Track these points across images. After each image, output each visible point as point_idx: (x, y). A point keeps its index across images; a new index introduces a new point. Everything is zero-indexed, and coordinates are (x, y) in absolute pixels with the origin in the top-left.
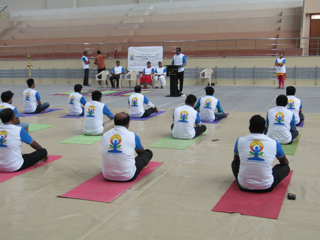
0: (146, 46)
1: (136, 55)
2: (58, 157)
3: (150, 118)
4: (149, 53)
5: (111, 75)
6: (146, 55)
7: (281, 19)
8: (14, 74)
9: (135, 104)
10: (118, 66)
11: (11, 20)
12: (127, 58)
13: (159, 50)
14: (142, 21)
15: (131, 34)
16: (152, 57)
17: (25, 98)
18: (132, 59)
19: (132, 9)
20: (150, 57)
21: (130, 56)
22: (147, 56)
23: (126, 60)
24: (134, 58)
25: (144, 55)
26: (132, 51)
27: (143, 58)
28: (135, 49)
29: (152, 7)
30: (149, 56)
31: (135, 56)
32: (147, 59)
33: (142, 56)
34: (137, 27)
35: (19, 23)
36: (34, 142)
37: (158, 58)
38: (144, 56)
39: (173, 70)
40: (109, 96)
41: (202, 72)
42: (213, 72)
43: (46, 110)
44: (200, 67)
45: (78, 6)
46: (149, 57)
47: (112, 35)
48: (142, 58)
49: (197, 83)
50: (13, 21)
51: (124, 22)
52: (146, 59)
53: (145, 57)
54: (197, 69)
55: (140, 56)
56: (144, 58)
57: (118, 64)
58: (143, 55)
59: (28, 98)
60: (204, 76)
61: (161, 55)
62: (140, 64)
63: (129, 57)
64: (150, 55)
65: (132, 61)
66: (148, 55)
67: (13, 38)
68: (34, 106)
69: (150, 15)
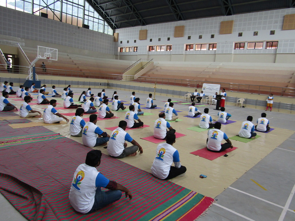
0: (212, 84)
1: (206, 88)
2: (148, 126)
3: (197, 118)
4: (213, 87)
5: (192, 96)
7: (292, 77)
8: (150, 90)
9: (191, 111)
11: (154, 65)
12: (202, 88)
13: (218, 86)
14: (214, 71)
15: (208, 77)
16: (214, 89)
17: (147, 102)
19: (211, 64)
24: (205, 89)
26: (205, 85)
28: (206, 85)
29: (221, 64)
32: (212, 90)
34: (211, 73)
35: (157, 67)
36: (139, 119)
37: (217, 90)
39: (219, 97)
40: (187, 106)
41: (239, 100)
42: (244, 100)
43: (155, 108)
44: (238, 97)
45: (185, 61)
47: (198, 76)
50: (155, 65)
51: (205, 71)
54: (236, 98)
55: (208, 88)
57: (196, 91)
58: (210, 88)
59: (148, 102)
60: (239, 102)
62: (208, 92)
63: (203, 88)
67: (153, 73)
68: (150, 106)
69: (219, 68)
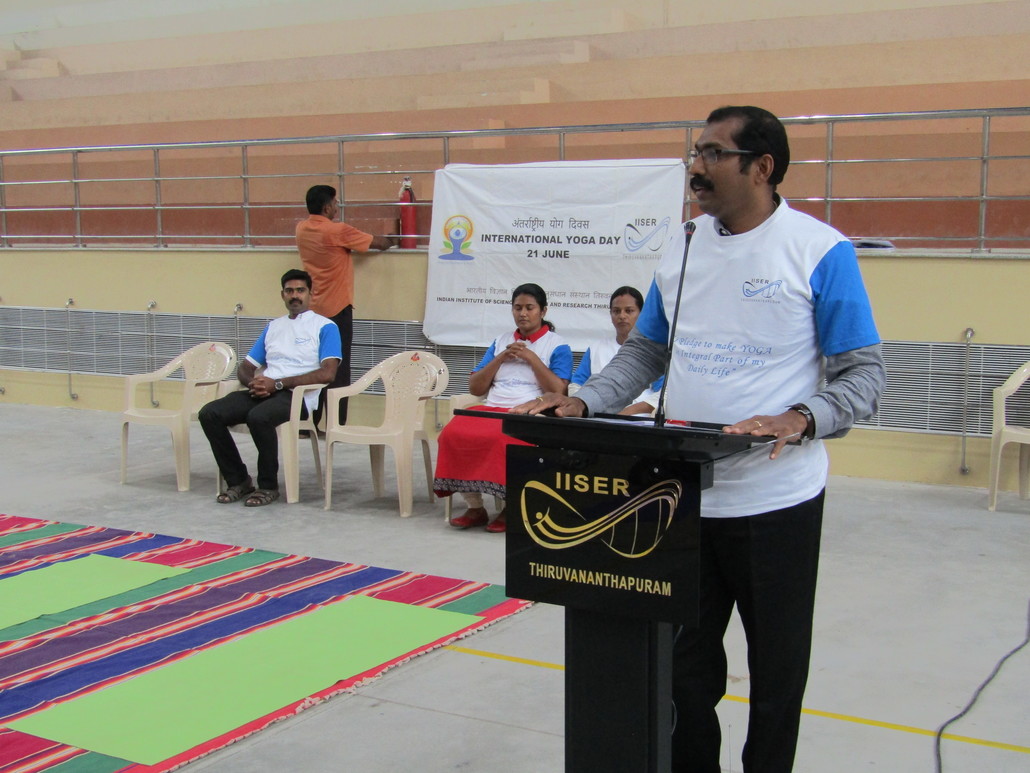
1: (483, 226)
4: (579, 212)
6: (556, 223)
10: (293, 316)
13: (656, 187)
16: (602, 240)
18: (457, 252)
20: (583, 240)
21: (447, 232)
22: (563, 232)
23: (419, 259)
24: (474, 246)
25: (542, 224)
26: (461, 192)
27: (534, 246)
28: (479, 180)
30: (580, 232)
31: (479, 232)
32: (564, 255)
33: (525, 231)
37: (645, 250)
38: (540, 232)
39: (611, 503)
46: (578, 240)
48: (525, 246)
49: (964, 471)
52: (559, 255)
53: (546, 239)
55: (517, 232)
56: (542, 247)
58: (536, 222)
61: (666, 224)
63: (437, 240)
64: (586, 224)
65: (459, 264)
66: (573, 222)
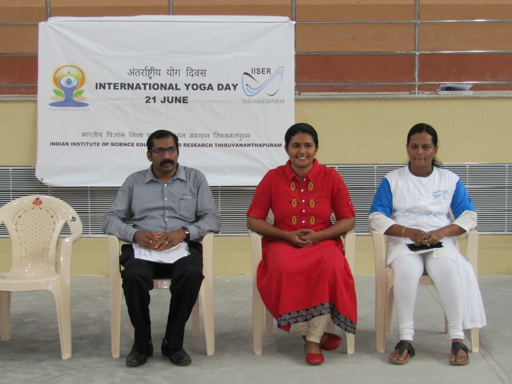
0: (171, 14)
1: (97, 75)
6: (172, 72)
12: (34, 91)
13: (267, 41)
16: (220, 87)
18: (69, 99)
20: (202, 87)
21: (56, 81)
22: (181, 80)
23: (30, 106)
24: (88, 93)
25: (158, 72)
27: (152, 93)
30: (198, 80)
31: (91, 80)
32: (184, 100)
33: (142, 79)
37: (262, 95)
38: (156, 80)
46: (196, 87)
48: (143, 93)
52: (178, 100)
53: (163, 87)
56: (160, 94)
58: (151, 71)
61: (281, 72)
62: (133, 134)
64: (203, 72)
65: (72, 111)
66: (190, 71)
